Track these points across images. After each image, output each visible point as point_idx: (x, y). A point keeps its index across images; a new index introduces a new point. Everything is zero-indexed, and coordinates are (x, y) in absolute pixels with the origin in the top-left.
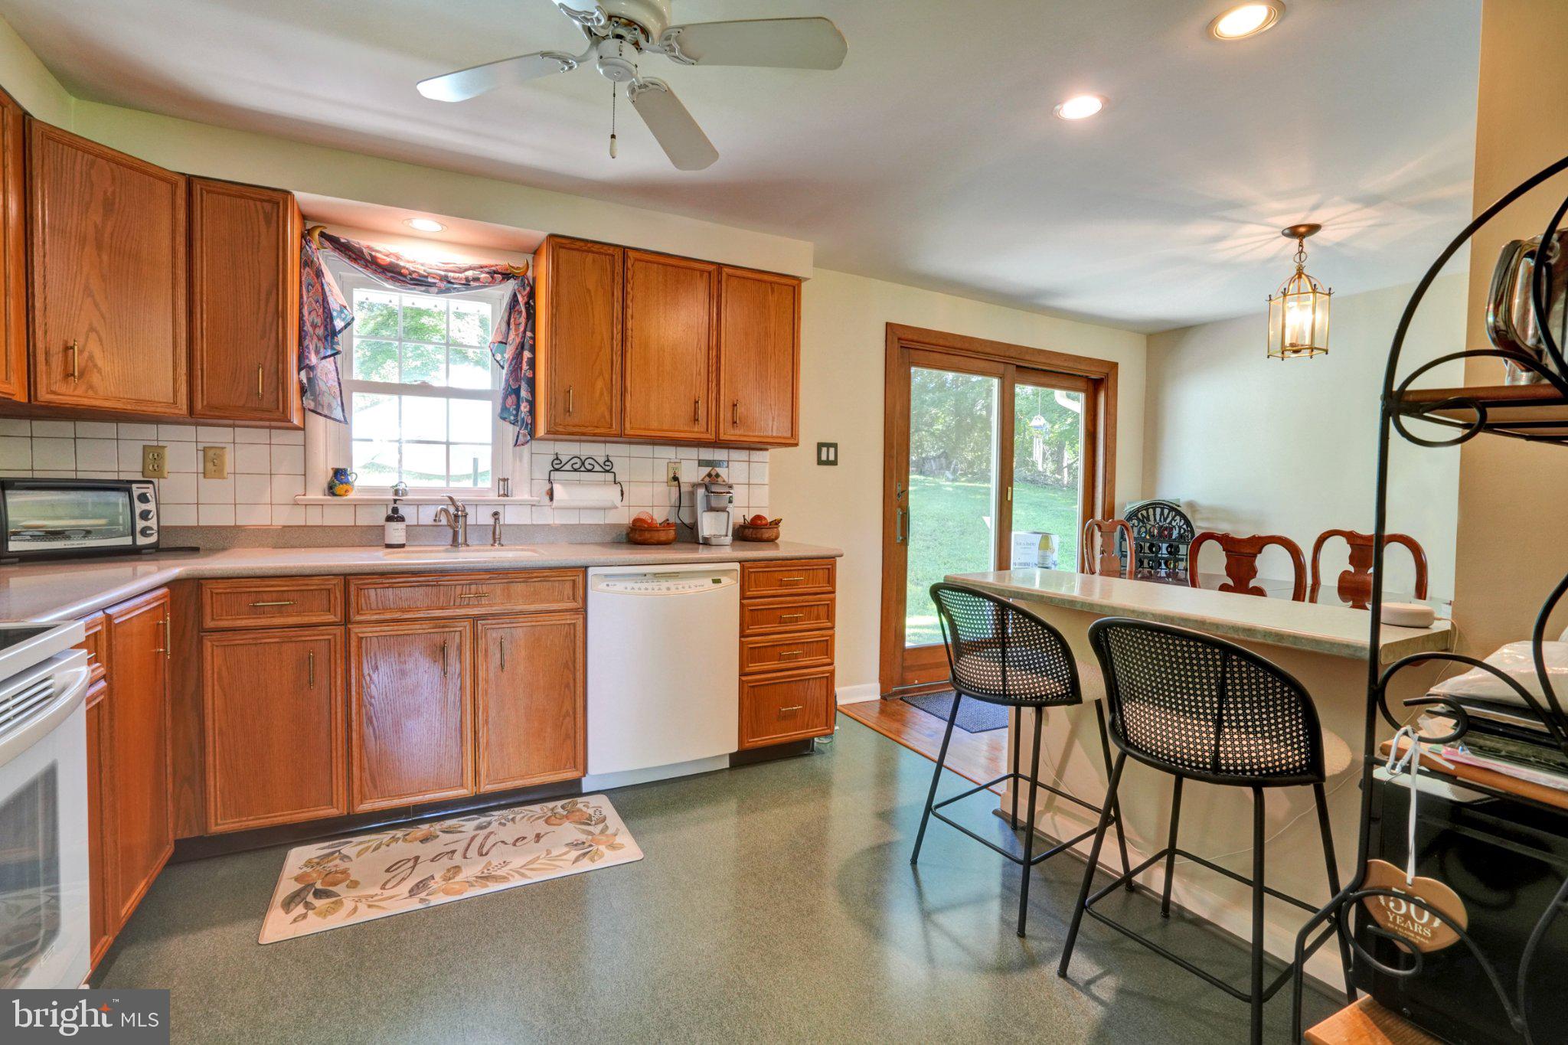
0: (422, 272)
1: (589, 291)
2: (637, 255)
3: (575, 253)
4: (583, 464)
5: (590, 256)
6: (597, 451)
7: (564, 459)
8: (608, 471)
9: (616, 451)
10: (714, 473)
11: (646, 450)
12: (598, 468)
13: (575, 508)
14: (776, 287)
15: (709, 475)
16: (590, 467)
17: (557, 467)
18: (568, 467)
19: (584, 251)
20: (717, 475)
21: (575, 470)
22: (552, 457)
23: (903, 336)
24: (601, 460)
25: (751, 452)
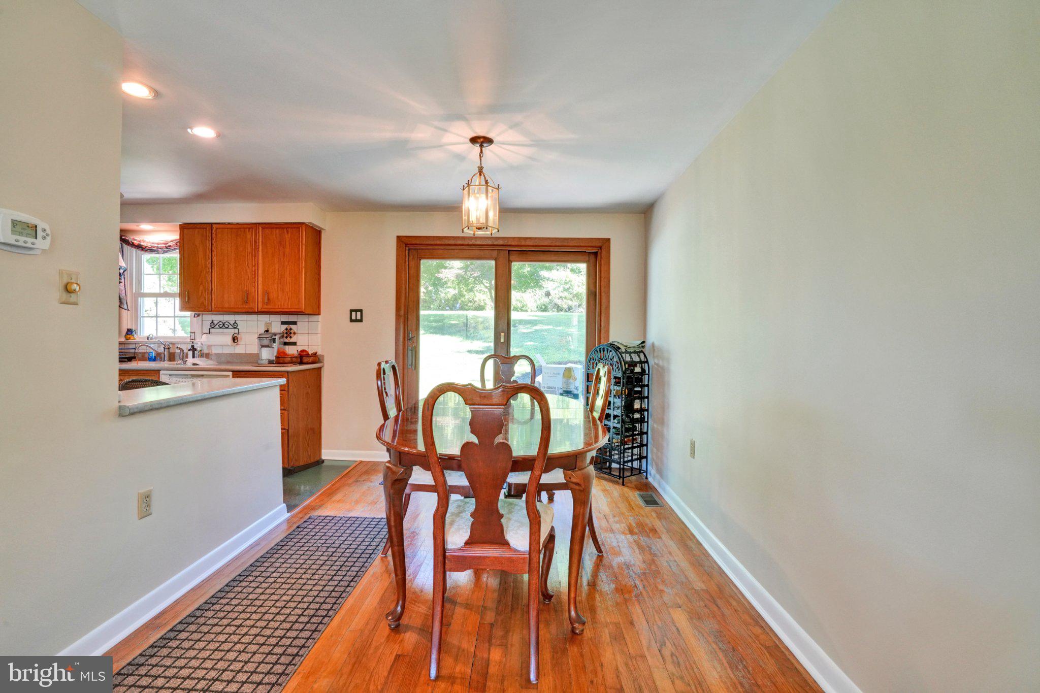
0: (149, 246)
1: (196, 246)
2: (218, 226)
3: (191, 230)
4: (224, 325)
5: (197, 230)
6: (230, 318)
7: (215, 322)
8: (235, 328)
9: (239, 318)
10: (289, 328)
11: (254, 317)
12: (230, 327)
13: (221, 346)
14: (289, 230)
15: (287, 329)
16: (227, 326)
17: (213, 326)
18: (217, 326)
19: (193, 228)
20: (291, 329)
21: (221, 328)
22: (211, 322)
23: (409, 243)
24: (232, 323)
25: (310, 316)
